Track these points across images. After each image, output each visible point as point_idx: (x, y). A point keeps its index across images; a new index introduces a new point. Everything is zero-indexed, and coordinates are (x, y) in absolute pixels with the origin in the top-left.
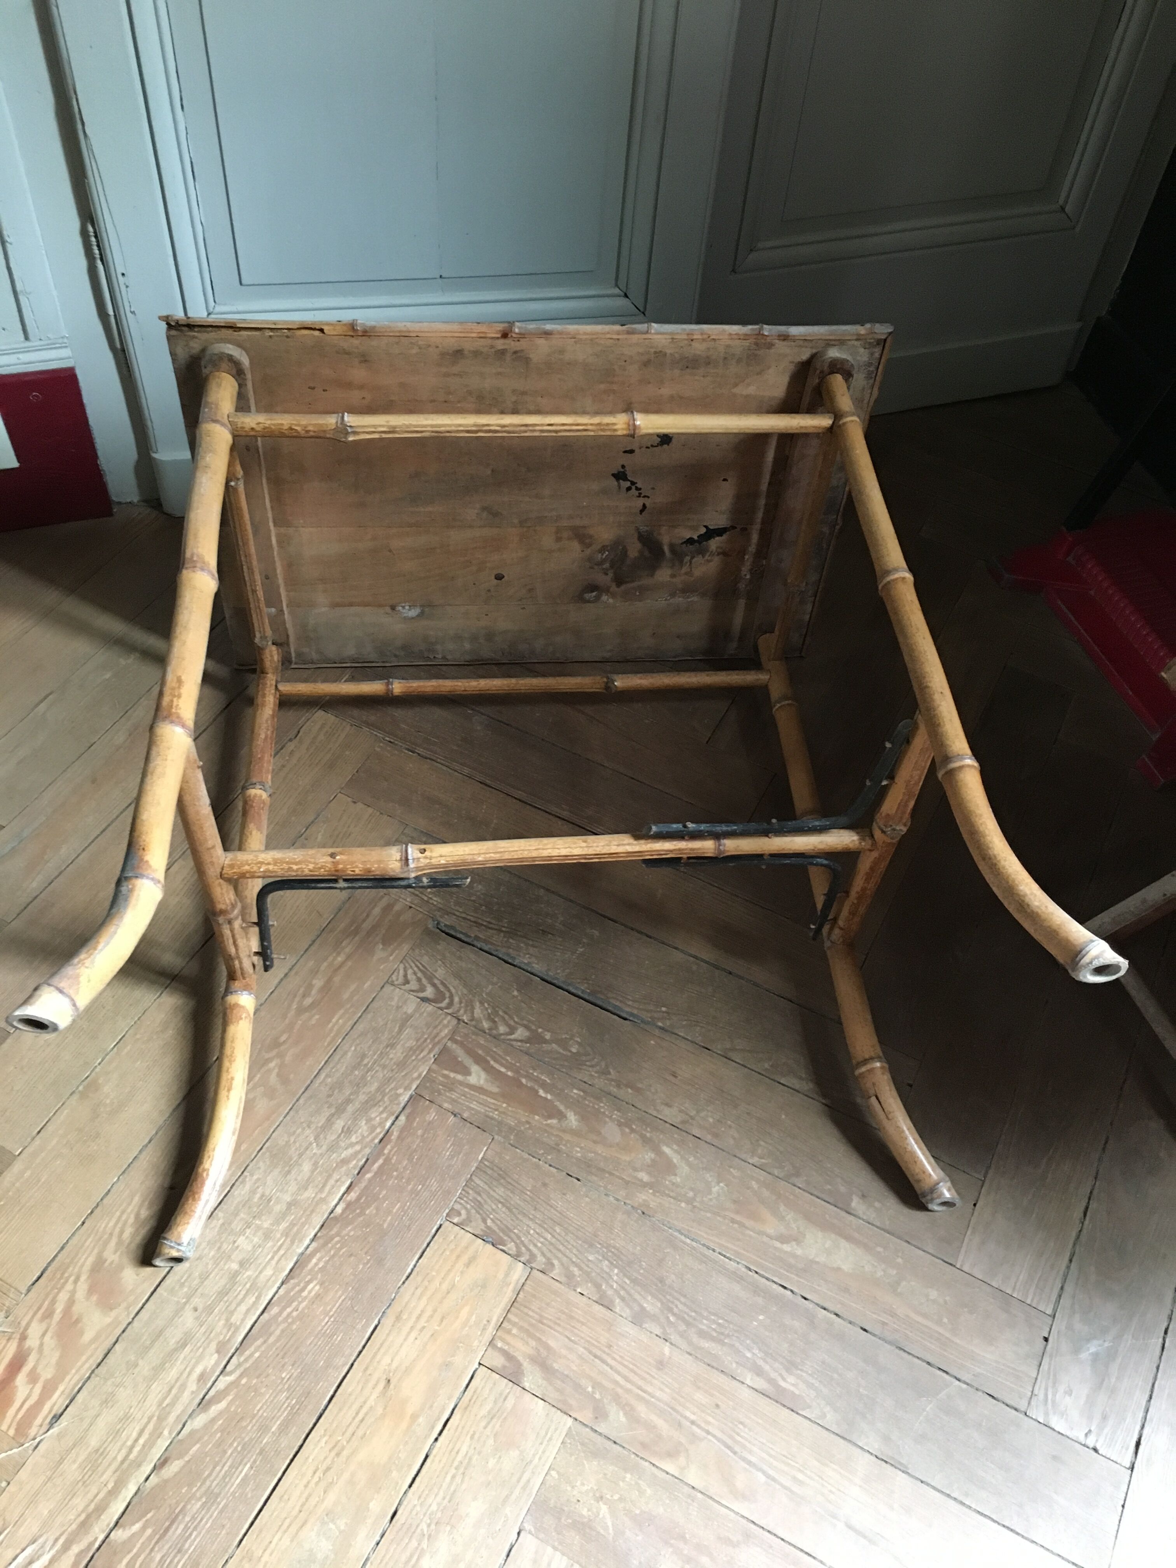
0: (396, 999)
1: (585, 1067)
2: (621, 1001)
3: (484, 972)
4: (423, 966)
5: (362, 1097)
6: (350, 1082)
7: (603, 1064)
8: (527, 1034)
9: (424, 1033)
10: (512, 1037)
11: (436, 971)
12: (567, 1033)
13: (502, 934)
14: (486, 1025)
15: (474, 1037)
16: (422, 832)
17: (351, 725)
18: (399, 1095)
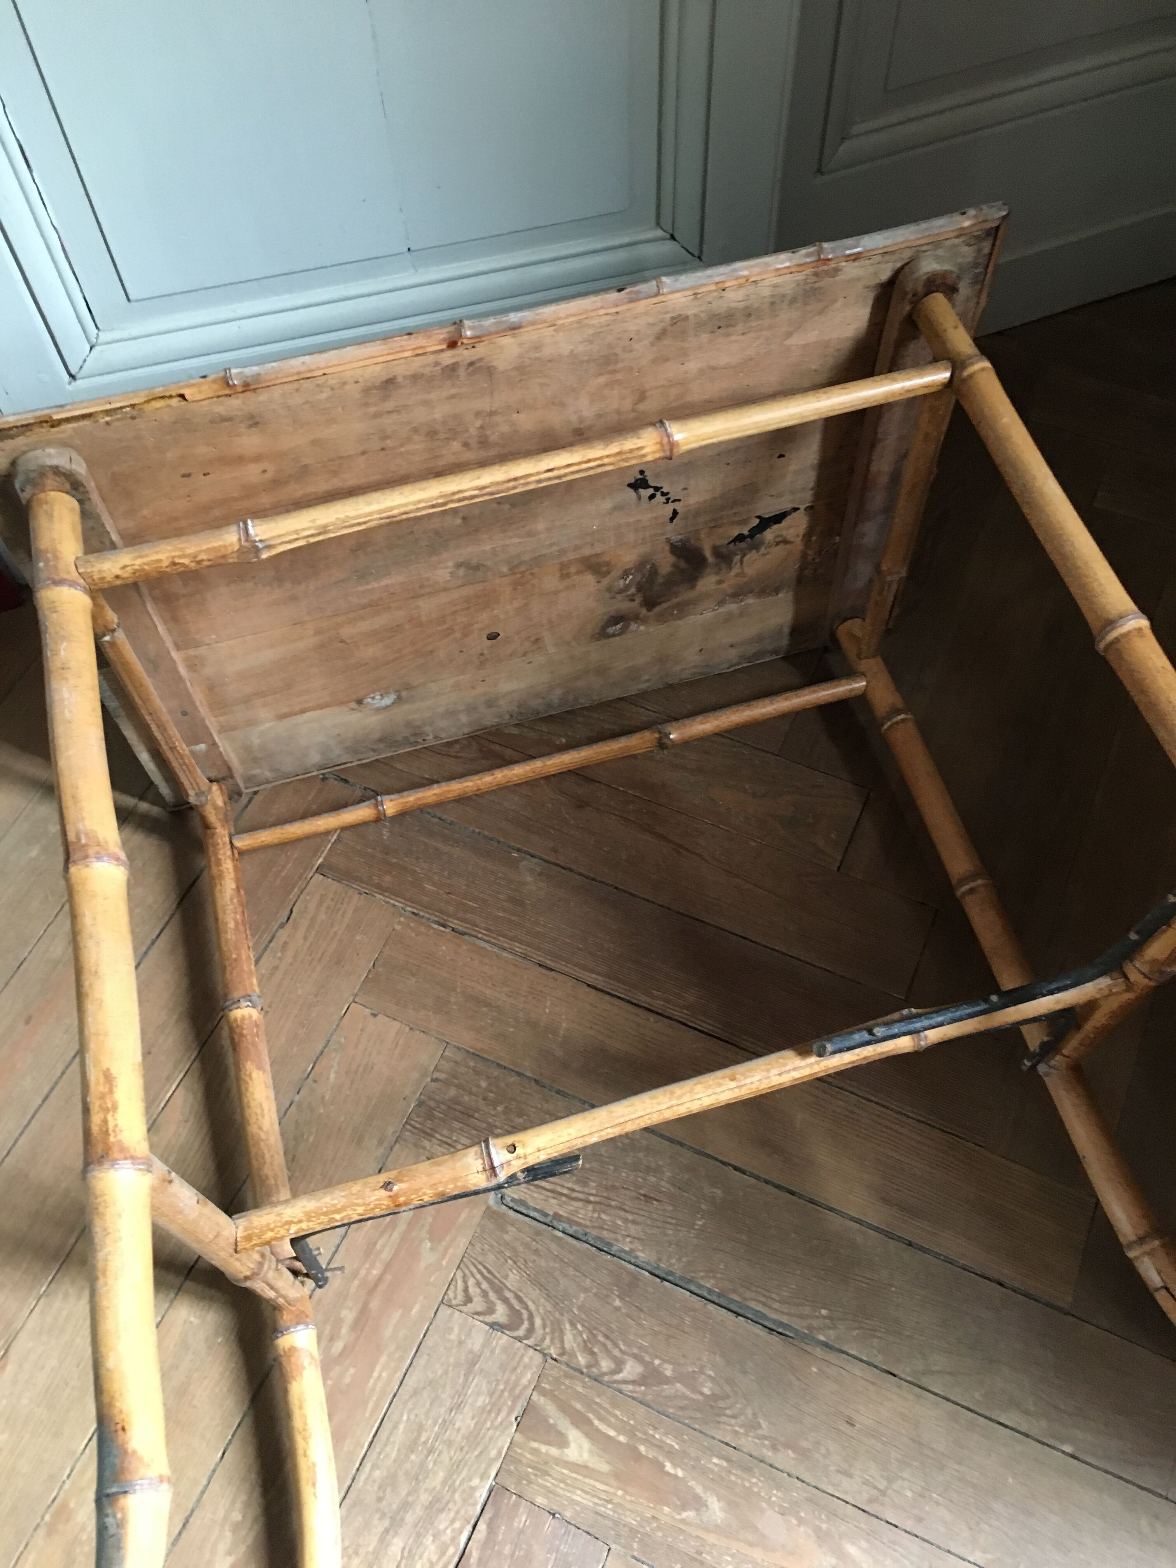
0: (456, 1330)
1: (724, 1419)
2: (764, 1304)
3: (571, 1272)
4: (489, 1272)
5: (424, 1498)
6: (407, 1473)
7: (749, 1412)
8: (639, 1369)
9: (498, 1381)
10: (619, 1377)
11: (506, 1277)
12: (694, 1364)
13: (590, 1207)
14: (582, 1360)
15: (567, 1382)
16: (468, 1052)
17: (360, 894)
18: (473, 1489)
